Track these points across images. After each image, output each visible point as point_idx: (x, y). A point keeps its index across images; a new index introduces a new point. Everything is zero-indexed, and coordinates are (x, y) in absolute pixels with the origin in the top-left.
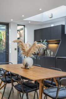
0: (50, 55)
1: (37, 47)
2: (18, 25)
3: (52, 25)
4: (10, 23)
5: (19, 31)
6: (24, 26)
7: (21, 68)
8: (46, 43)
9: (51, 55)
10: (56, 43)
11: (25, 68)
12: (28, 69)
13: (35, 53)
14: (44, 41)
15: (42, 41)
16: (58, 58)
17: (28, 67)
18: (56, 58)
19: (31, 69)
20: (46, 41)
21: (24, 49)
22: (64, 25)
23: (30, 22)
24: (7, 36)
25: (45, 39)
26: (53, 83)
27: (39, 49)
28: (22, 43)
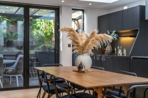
0: (121, 54)
1: (97, 39)
2: (73, 9)
3: (126, 8)
4: (61, 6)
5: (77, 20)
6: (83, 11)
7: (73, 71)
8: (116, 35)
9: (123, 54)
10: (131, 35)
11: (78, 71)
12: (84, 72)
13: (94, 47)
14: (112, 33)
15: (109, 33)
16: (133, 58)
17: (83, 70)
18: (130, 57)
19: (88, 72)
20: (116, 33)
21: (77, 41)
22: (145, 6)
23: (90, 4)
24: (57, 26)
25: (114, 30)
26: (122, 94)
27: (102, 41)
28: (74, 32)
